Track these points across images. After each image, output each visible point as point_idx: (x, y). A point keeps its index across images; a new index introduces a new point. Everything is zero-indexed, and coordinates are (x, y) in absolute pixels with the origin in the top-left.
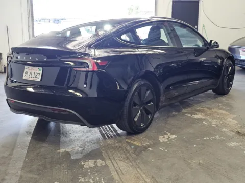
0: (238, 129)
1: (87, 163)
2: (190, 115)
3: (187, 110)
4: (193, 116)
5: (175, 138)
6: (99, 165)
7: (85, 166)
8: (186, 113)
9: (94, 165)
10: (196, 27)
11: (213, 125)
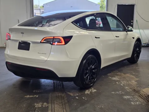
0: (136, 88)
1: (37, 105)
2: (111, 78)
3: (111, 74)
4: (113, 78)
5: (95, 92)
6: (44, 106)
7: (35, 107)
8: (109, 76)
9: (41, 106)
10: (132, 21)
11: (121, 85)
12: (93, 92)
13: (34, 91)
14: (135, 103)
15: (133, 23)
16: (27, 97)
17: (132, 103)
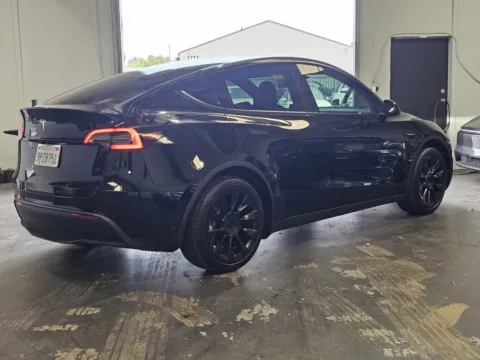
1: (64, 355)
2: (339, 270)
5: (271, 314)
8: (336, 265)
10: (443, 91)
11: (369, 293)
12: (263, 316)
13: (71, 312)
14: (394, 353)
15: (446, 98)
16: (41, 330)
17: (388, 352)
